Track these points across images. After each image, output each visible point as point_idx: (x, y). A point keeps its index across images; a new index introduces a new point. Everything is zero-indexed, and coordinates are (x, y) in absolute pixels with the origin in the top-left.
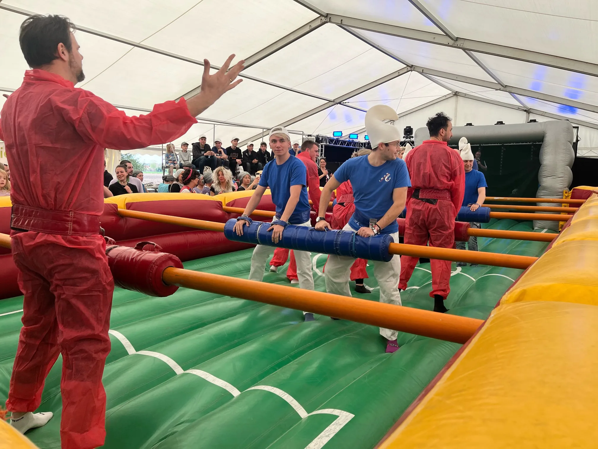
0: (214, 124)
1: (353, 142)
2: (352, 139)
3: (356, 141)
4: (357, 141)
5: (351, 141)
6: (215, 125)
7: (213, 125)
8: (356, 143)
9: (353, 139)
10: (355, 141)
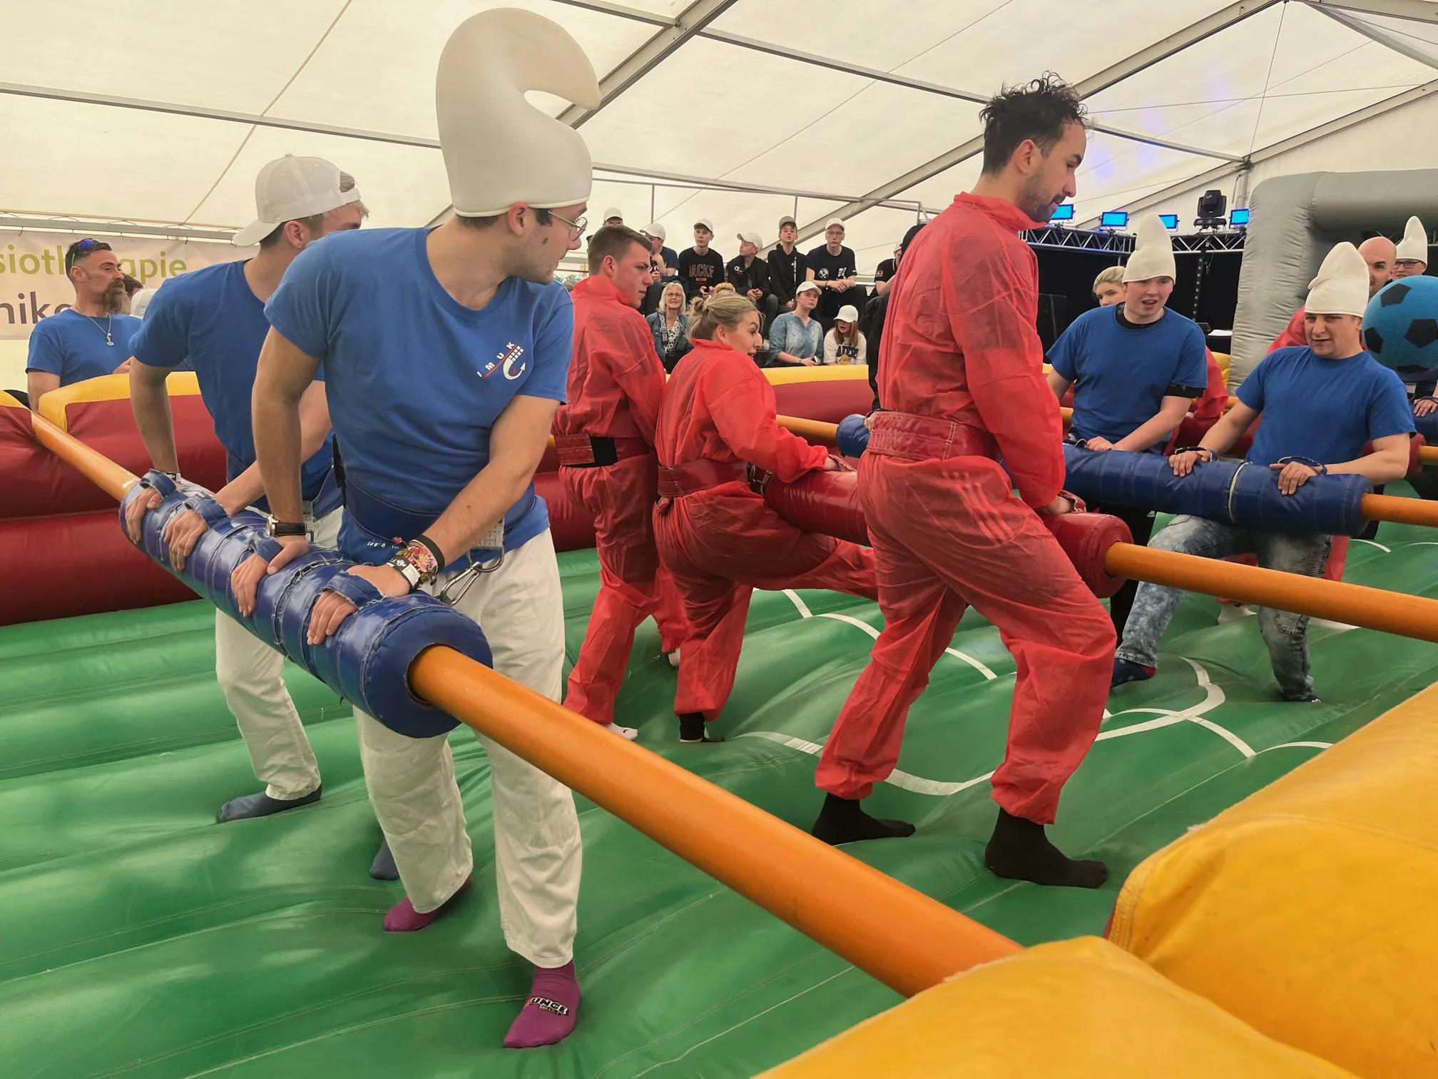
0: (653, 185)
1: (1110, 236)
2: (1108, 228)
3: (1119, 231)
4: (1124, 233)
5: (1106, 232)
6: (656, 187)
7: (651, 186)
8: (1120, 239)
9: (1113, 228)
10: (1117, 232)
